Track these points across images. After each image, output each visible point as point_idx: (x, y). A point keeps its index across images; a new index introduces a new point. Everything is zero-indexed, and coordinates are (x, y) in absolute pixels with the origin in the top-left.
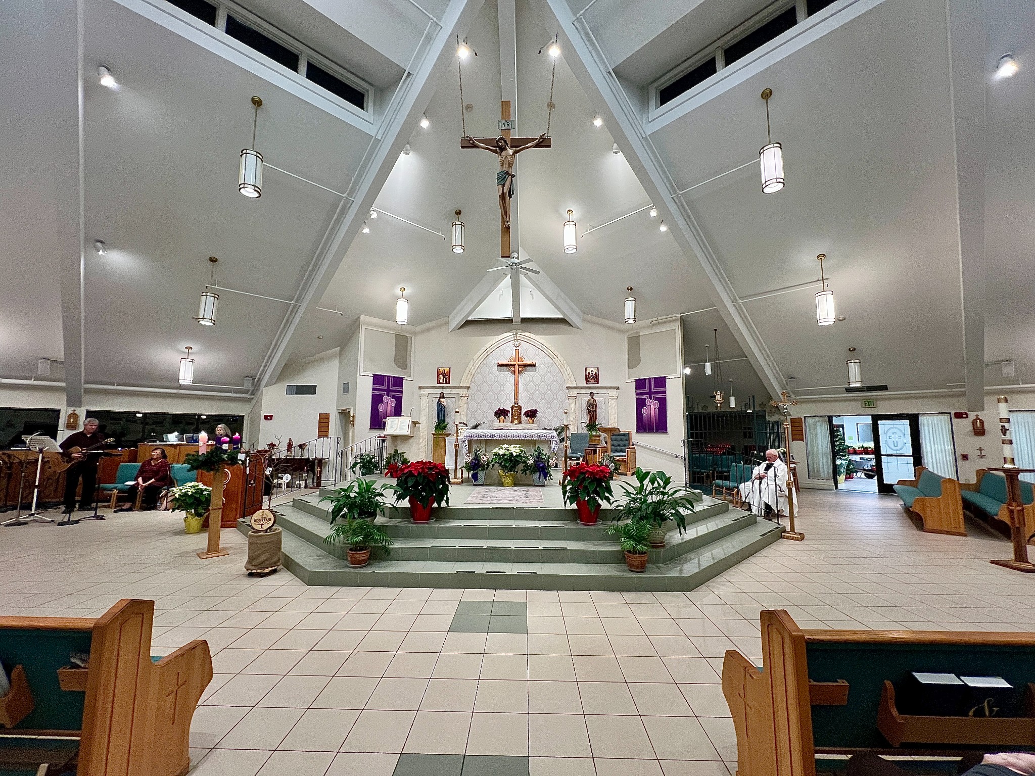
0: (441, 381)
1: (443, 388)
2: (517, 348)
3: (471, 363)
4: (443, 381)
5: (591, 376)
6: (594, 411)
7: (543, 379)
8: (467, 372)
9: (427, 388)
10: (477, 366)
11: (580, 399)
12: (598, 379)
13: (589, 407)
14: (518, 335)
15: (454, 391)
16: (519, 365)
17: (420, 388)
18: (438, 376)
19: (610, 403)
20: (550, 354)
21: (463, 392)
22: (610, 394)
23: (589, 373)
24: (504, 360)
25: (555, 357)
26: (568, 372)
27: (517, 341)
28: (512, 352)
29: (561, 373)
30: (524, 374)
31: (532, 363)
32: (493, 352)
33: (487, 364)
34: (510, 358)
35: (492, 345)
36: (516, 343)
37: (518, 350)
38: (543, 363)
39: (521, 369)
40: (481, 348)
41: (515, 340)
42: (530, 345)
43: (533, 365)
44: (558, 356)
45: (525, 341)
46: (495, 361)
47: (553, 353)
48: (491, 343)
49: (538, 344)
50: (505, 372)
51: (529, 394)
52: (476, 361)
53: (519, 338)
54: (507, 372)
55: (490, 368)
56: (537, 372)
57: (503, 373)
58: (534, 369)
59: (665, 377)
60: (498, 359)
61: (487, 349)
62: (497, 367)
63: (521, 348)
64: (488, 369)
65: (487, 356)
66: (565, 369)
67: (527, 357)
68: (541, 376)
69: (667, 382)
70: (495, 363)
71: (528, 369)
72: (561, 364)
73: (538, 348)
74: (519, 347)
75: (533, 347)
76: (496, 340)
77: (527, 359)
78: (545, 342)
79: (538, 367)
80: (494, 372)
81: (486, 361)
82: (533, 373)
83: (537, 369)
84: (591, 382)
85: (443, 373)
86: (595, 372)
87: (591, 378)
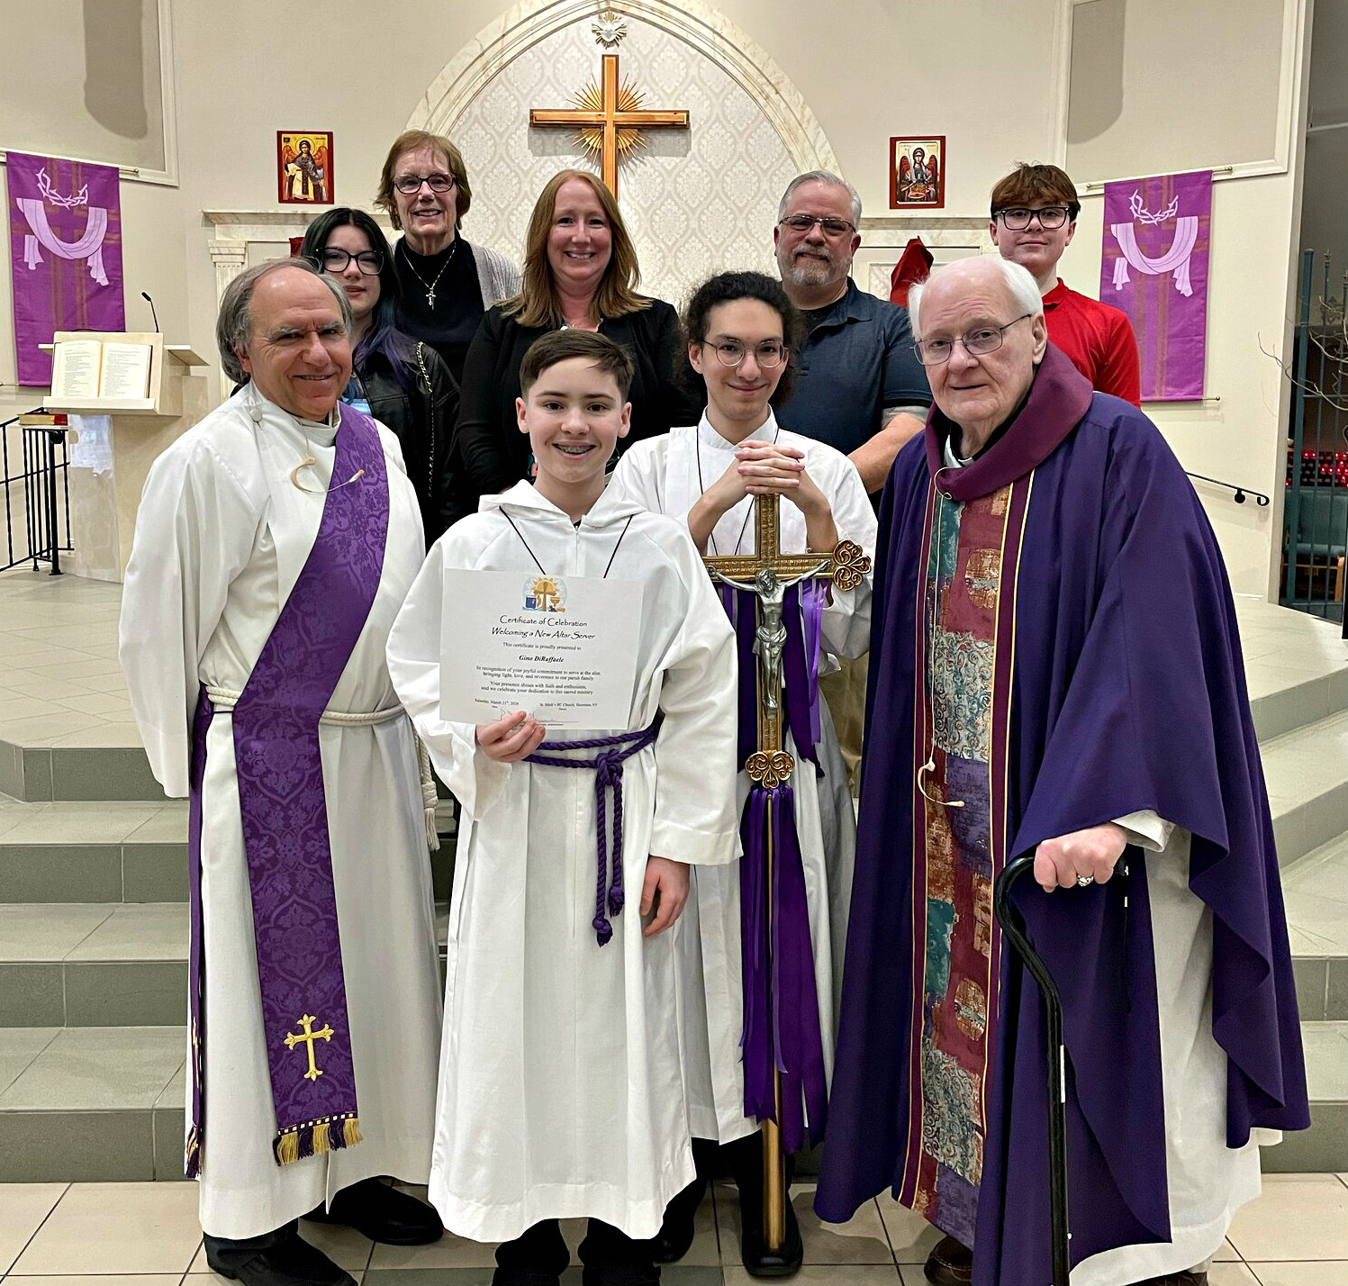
0: (297, 191)
2: (611, 51)
3: (419, 116)
4: (305, 191)
5: (910, 175)
7: (717, 187)
9: (236, 218)
10: (447, 124)
11: (866, 270)
12: (940, 186)
16: (619, 127)
17: (210, 219)
18: (282, 168)
20: (746, 75)
22: (985, 248)
23: (904, 159)
24: (559, 101)
25: (769, 90)
26: (822, 157)
27: (612, 19)
28: (590, 67)
29: (794, 161)
30: (641, 162)
31: (672, 114)
32: (511, 65)
33: (485, 120)
34: (581, 93)
35: (504, 36)
36: (604, 28)
37: (617, 57)
38: (717, 119)
39: (628, 144)
40: (463, 50)
41: (603, 15)
42: (666, 33)
43: (678, 127)
44: (781, 85)
45: (644, 20)
46: (519, 105)
47: (761, 73)
48: (503, 25)
49: (699, 33)
50: (563, 154)
51: (660, 248)
52: (440, 103)
53: (619, 6)
54: (570, 156)
55: (501, 135)
56: (693, 154)
57: (554, 158)
58: (683, 141)
59: (1211, 172)
60: (534, 99)
61: (483, 54)
62: (526, 131)
63: (629, 51)
64: (490, 143)
65: (487, 83)
66: (807, 143)
67: (652, 89)
68: (709, 174)
69: (1221, 194)
70: (519, 113)
71: (656, 142)
72: (793, 122)
73: (699, 50)
74: (618, 45)
75: (676, 46)
76: (520, 10)
77: (651, 99)
78: (728, 21)
79: (700, 133)
80: (515, 153)
81: (482, 106)
82: (677, 160)
83: (693, 142)
84: (910, 200)
85: (304, 155)
86: (931, 158)
87: (911, 182)
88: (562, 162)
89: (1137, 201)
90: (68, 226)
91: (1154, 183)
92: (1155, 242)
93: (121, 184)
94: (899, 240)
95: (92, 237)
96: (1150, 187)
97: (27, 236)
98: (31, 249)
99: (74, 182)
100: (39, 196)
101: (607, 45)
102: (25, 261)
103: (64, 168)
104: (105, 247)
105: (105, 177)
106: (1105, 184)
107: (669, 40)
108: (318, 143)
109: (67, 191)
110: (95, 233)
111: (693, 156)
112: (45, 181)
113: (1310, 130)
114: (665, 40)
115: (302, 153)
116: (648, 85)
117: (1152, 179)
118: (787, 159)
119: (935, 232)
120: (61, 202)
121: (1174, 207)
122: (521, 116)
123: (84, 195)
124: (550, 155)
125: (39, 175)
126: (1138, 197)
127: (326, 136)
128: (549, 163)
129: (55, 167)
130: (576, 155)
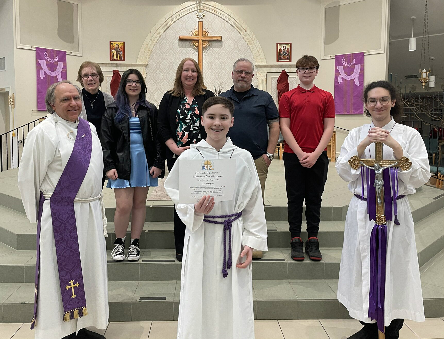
0: (115, 57)
1: (117, 65)
2: (201, 20)
3: (149, 37)
4: (117, 57)
5: (282, 53)
7: (230, 56)
8: (144, 47)
10: (156, 40)
11: (270, 78)
12: (290, 56)
14: (202, 4)
16: (203, 40)
18: (111, 51)
20: (237, 27)
24: (186, 34)
25: (244, 30)
26: (258, 48)
27: (201, 12)
28: (195, 24)
29: (250, 49)
30: (209, 50)
31: (217, 37)
32: (173, 24)
33: (166, 38)
34: (193, 31)
35: (172, 16)
36: (199, 14)
37: (202, 22)
38: (230, 38)
39: (205, 45)
40: (160, 20)
41: (199, 11)
42: (216, 16)
43: (219, 40)
44: (247, 29)
45: (210, 12)
47: (241, 26)
48: (171, 14)
49: (225, 15)
50: (188, 47)
51: (214, 73)
52: (154, 34)
53: (203, 8)
54: (189, 48)
55: (171, 43)
56: (223, 47)
57: (185, 48)
58: (220, 44)
59: (364, 53)
60: (180, 33)
61: (166, 21)
62: (178, 41)
63: (205, 20)
64: (168, 45)
65: (167, 29)
66: (254, 45)
67: (212, 30)
68: (227, 53)
69: (366, 58)
70: (176, 37)
71: (213, 44)
72: (250, 39)
73: (225, 20)
74: (203, 19)
75: (218, 19)
76: (176, 10)
77: (211, 33)
78: (232, 12)
79: (225, 42)
80: (175, 47)
81: (166, 35)
82: (219, 49)
83: (223, 44)
84: (282, 60)
85: (117, 48)
86: (288, 49)
87: (282, 55)
88: (187, 50)
89: (344, 60)
90: (52, 67)
91: (348, 55)
92: (349, 71)
93: (67, 56)
94: (279, 71)
95: (59, 70)
96: (348, 57)
97: (41, 70)
98: (42, 73)
99: (54, 55)
100: (45, 59)
101: (200, 19)
102: (40, 76)
103: (52, 52)
104: (62, 73)
105: (63, 54)
106: (335, 56)
107: (216, 17)
108: (121, 45)
109: (52, 57)
110: (59, 69)
111: (223, 48)
112: (46, 55)
113: (390, 41)
114: (215, 17)
115: (116, 47)
116: (211, 29)
117: (348, 54)
118: (248, 49)
119: (289, 68)
120: (50, 61)
121: (354, 62)
122: (176, 38)
123: (57, 59)
124: (184, 48)
125: (45, 54)
126: (344, 59)
127: (123, 43)
128: (184, 50)
129: (49, 51)
130: (191, 48)
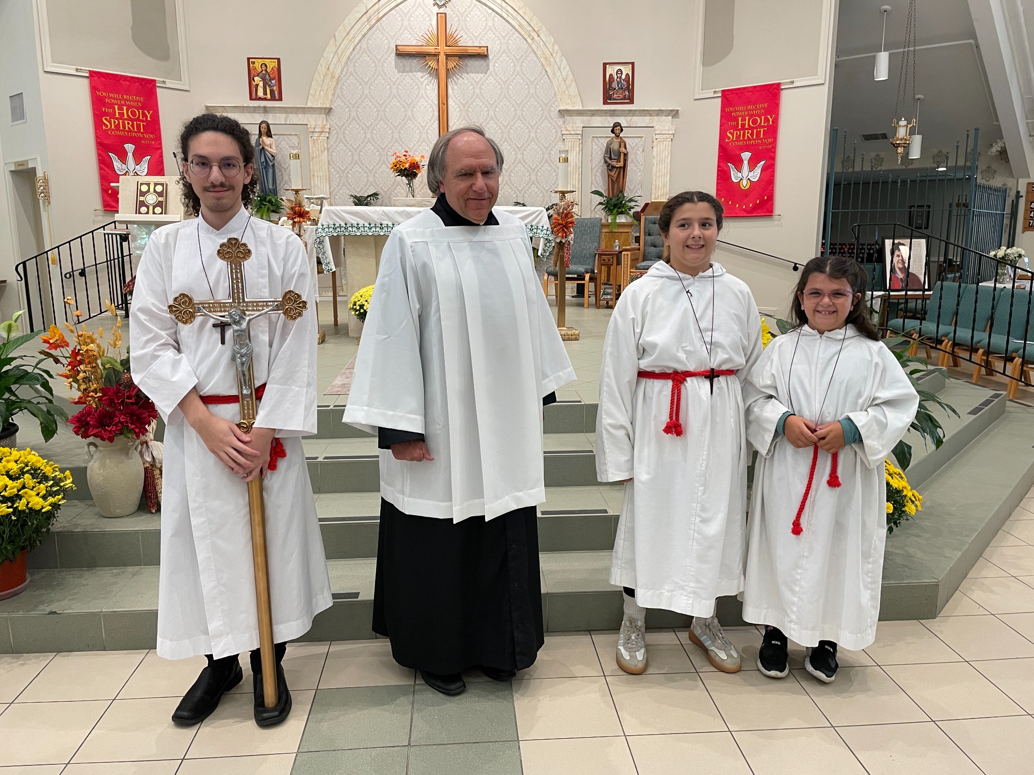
0: (260, 93)
1: (265, 110)
2: (442, 10)
3: (331, 48)
4: (265, 93)
5: (615, 85)
6: (620, 167)
7: (505, 91)
8: (322, 69)
9: (225, 109)
10: (348, 54)
11: (590, 140)
12: (632, 92)
13: (610, 159)
15: (295, 119)
16: (447, 56)
19: (655, 148)
20: (520, 25)
21: (315, 121)
22: (657, 127)
23: (611, 75)
24: (412, 40)
25: (534, 34)
26: (564, 74)
28: (430, 20)
29: (548, 76)
30: (461, 76)
31: (478, 48)
32: (384, 19)
33: (369, 51)
34: (425, 36)
35: (379, 1)
37: (445, 14)
38: (504, 51)
39: (453, 66)
40: (355, 9)
43: (482, 56)
44: (541, 31)
46: (389, 43)
47: (529, 24)
50: (415, 71)
52: (343, 40)
54: (419, 73)
55: (379, 60)
57: (410, 74)
58: (485, 65)
59: (780, 83)
60: (397, 39)
61: (367, 12)
62: (394, 58)
63: (452, 10)
64: (373, 65)
67: (466, 34)
68: (500, 84)
69: (785, 96)
70: (389, 47)
71: (469, 65)
72: (548, 53)
73: (494, 10)
74: (446, 7)
77: (465, 39)
79: (494, 60)
80: (387, 71)
81: (368, 43)
82: (481, 75)
83: (491, 65)
84: (615, 99)
85: (264, 72)
86: (626, 75)
87: (615, 89)
88: (415, 76)
101: (440, 7)
107: (476, 4)
111: (491, 73)
114: (473, 4)
115: (262, 70)
116: (464, 31)
119: (629, 118)
122: (390, 51)
124: (408, 72)
127: (276, 60)
128: (408, 77)
130: (423, 72)
